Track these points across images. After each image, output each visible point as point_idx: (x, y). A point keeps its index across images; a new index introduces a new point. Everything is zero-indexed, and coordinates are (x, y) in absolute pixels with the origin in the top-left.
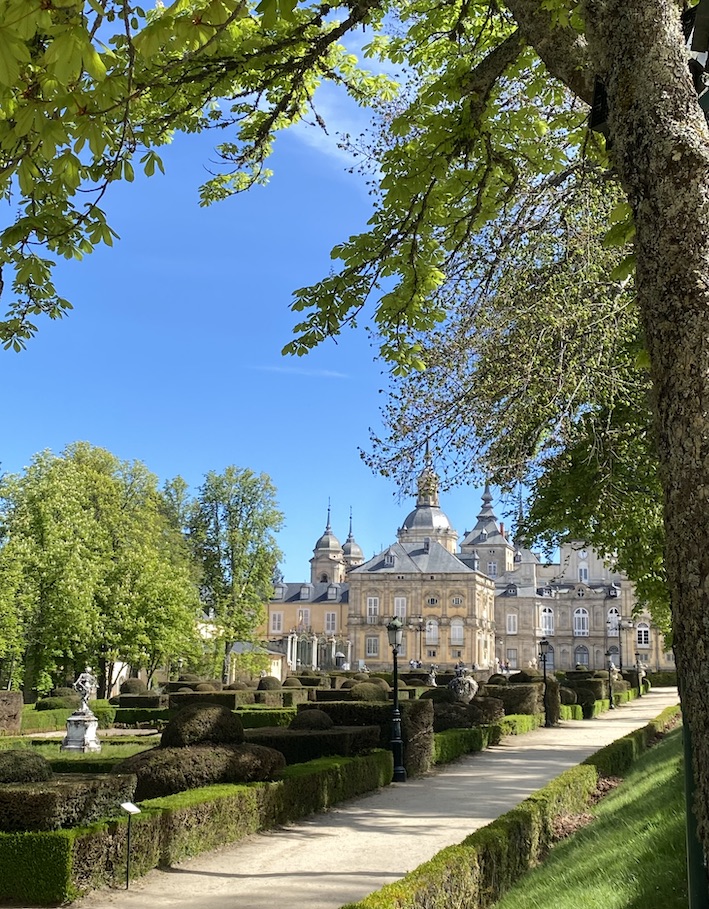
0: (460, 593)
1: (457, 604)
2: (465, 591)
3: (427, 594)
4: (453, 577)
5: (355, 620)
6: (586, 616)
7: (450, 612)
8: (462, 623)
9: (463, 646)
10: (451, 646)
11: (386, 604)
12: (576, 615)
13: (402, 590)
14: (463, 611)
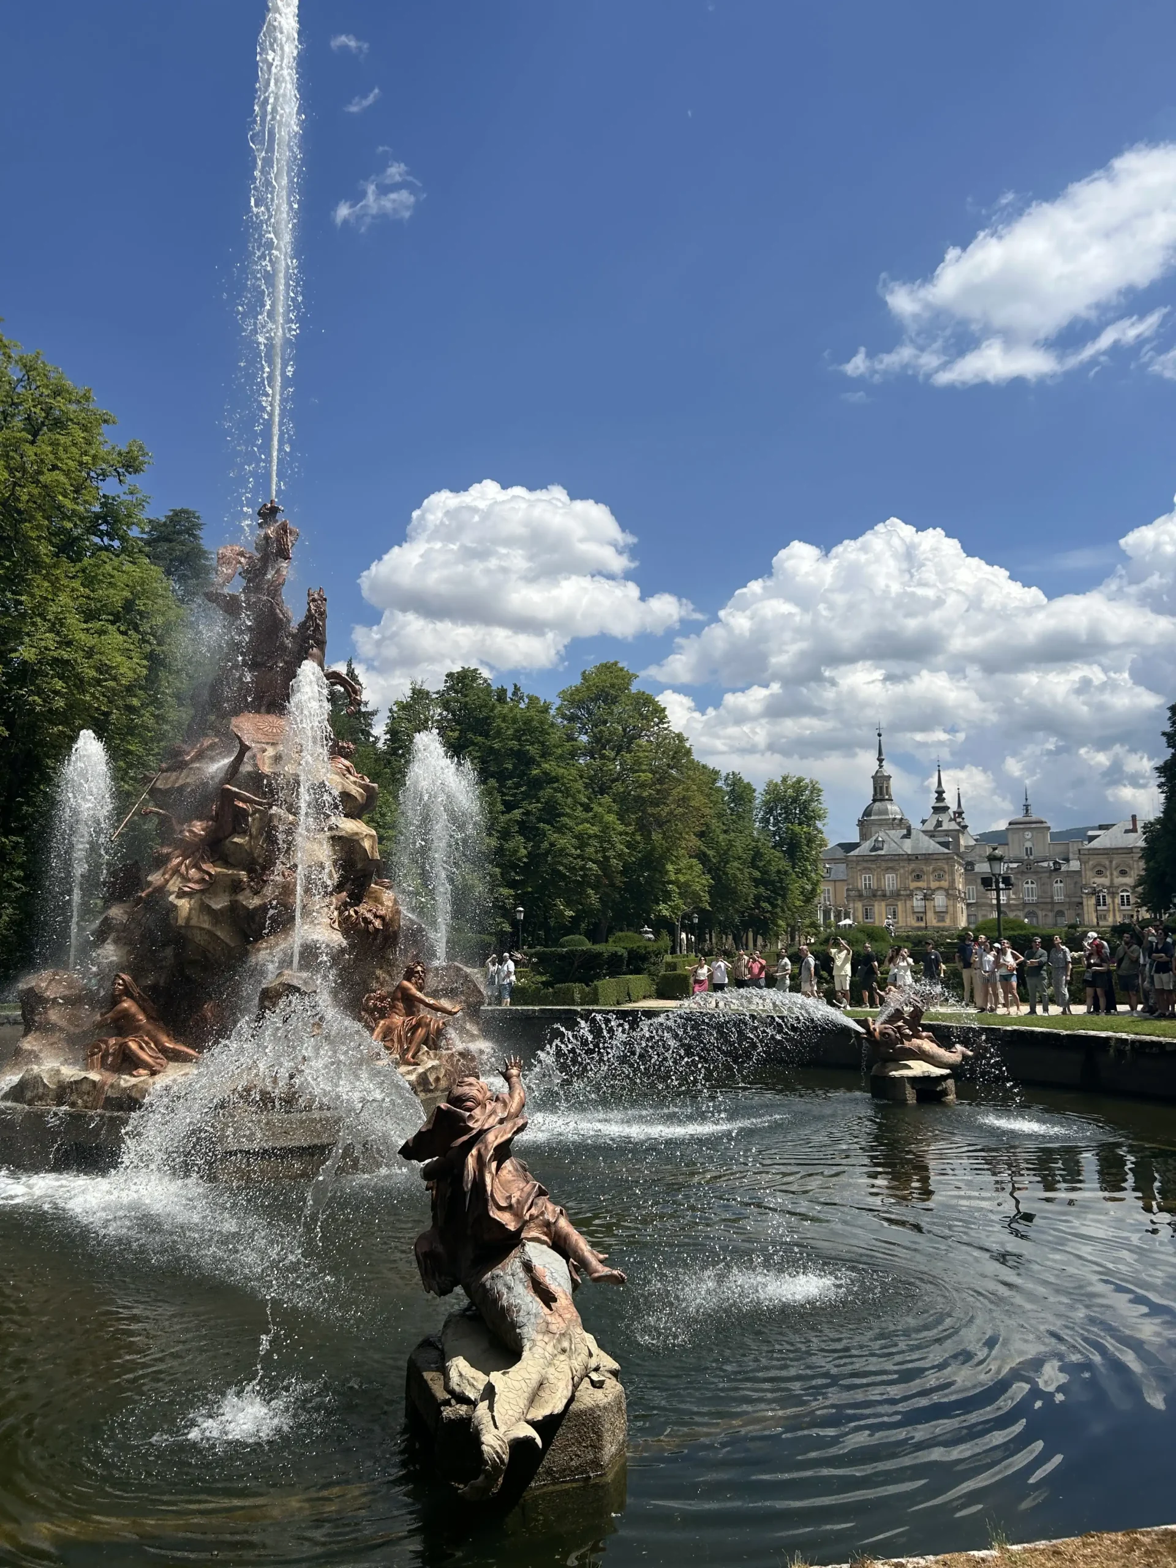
0: (942, 869)
1: (939, 878)
2: (946, 867)
3: (913, 871)
4: (935, 857)
5: (853, 893)
6: (1034, 886)
7: (934, 885)
8: (944, 893)
9: (946, 912)
10: (935, 912)
11: (879, 880)
12: (1026, 886)
13: (892, 868)
14: (945, 884)
